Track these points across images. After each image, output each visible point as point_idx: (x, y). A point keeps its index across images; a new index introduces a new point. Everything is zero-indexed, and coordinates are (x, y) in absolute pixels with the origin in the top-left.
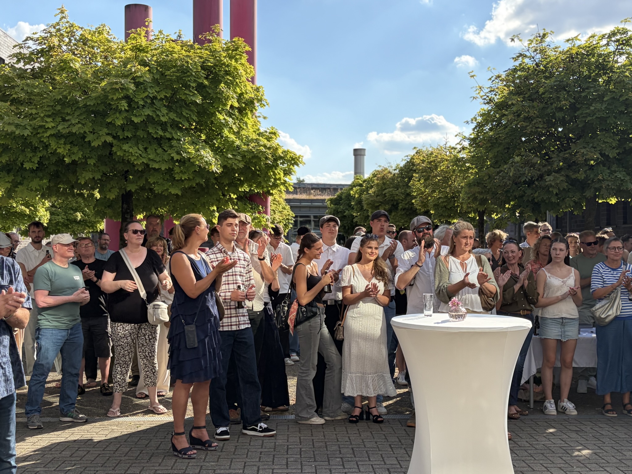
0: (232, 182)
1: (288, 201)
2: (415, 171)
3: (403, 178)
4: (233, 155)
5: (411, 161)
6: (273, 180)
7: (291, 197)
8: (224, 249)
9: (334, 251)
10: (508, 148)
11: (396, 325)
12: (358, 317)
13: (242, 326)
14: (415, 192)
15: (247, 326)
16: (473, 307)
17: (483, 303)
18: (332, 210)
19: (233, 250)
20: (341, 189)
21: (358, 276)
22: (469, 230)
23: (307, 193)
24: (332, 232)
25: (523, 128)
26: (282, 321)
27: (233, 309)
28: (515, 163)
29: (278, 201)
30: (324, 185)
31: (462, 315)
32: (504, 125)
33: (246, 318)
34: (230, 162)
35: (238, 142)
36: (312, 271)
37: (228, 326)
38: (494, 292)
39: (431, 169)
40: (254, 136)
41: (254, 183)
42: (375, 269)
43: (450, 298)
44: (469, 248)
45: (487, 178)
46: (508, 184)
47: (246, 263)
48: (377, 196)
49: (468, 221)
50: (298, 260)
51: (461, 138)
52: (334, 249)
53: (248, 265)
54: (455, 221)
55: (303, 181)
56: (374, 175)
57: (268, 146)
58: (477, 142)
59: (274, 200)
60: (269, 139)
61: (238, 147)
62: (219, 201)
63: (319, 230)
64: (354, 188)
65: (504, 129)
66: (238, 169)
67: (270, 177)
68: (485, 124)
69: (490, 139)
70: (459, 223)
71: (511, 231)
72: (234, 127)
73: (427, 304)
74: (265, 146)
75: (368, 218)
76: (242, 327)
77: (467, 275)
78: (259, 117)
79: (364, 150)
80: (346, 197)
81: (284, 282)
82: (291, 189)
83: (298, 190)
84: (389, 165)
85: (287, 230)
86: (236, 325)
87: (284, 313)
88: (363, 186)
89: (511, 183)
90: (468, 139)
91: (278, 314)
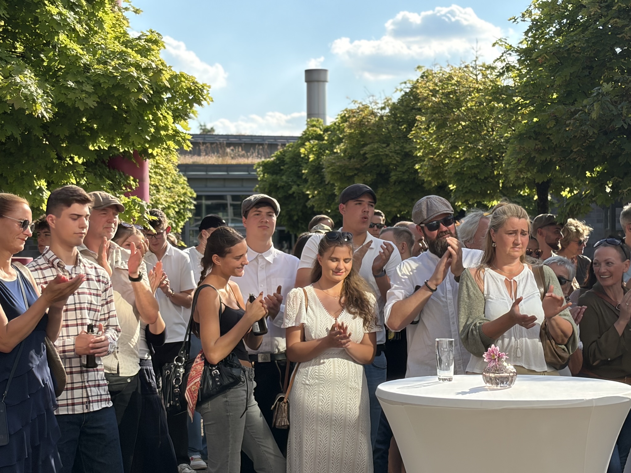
0: (76, 133)
1: (183, 168)
2: (419, 109)
3: (399, 124)
4: (76, 82)
5: (412, 91)
6: (152, 130)
7: (189, 160)
8: (57, 261)
9: (268, 263)
10: (591, 68)
11: (385, 397)
12: (316, 384)
13: (95, 404)
14: (420, 149)
15: (104, 405)
16: (529, 364)
17: (549, 354)
18: (267, 186)
19: (77, 262)
20: (284, 145)
21: (314, 307)
22: (520, 218)
23: (218, 152)
24: (264, 226)
25: (616, 30)
26: (175, 395)
27: (77, 372)
28: (603, 95)
29: (164, 169)
30: (252, 137)
31: (507, 378)
32: (583, 24)
33: (104, 391)
34: (71, 96)
35: (86, 58)
36: (229, 300)
37: (68, 405)
38: (570, 333)
39: (449, 107)
40: (118, 47)
41: (118, 135)
42: (346, 293)
43: (487, 346)
44: (520, 252)
45: (552, 124)
46: (591, 134)
47: (102, 287)
48: (350, 158)
49: (518, 203)
50: (202, 278)
51: (503, 49)
52: (269, 258)
53: (106, 290)
54: (495, 203)
55: (212, 130)
56: (344, 119)
57: (143, 66)
58: (534, 56)
59: (156, 167)
60: (144, 52)
61: (87, 67)
62: (51, 168)
63: (241, 222)
64: (307, 143)
65: (583, 32)
66: (86, 109)
67: (147, 125)
68: (547, 23)
69: (557, 51)
70: (501, 205)
71: (598, 221)
72: (78, 27)
73: (443, 358)
74: (137, 66)
75: (334, 200)
76: (95, 407)
77: (518, 301)
78: (126, 9)
79: (325, 71)
80: (292, 159)
81: (177, 321)
82: (188, 146)
83: (202, 148)
84: (371, 99)
85: (182, 224)
86: (83, 403)
87: (178, 380)
88: (323, 139)
89: (596, 132)
90: (517, 51)
91: (167, 381)
